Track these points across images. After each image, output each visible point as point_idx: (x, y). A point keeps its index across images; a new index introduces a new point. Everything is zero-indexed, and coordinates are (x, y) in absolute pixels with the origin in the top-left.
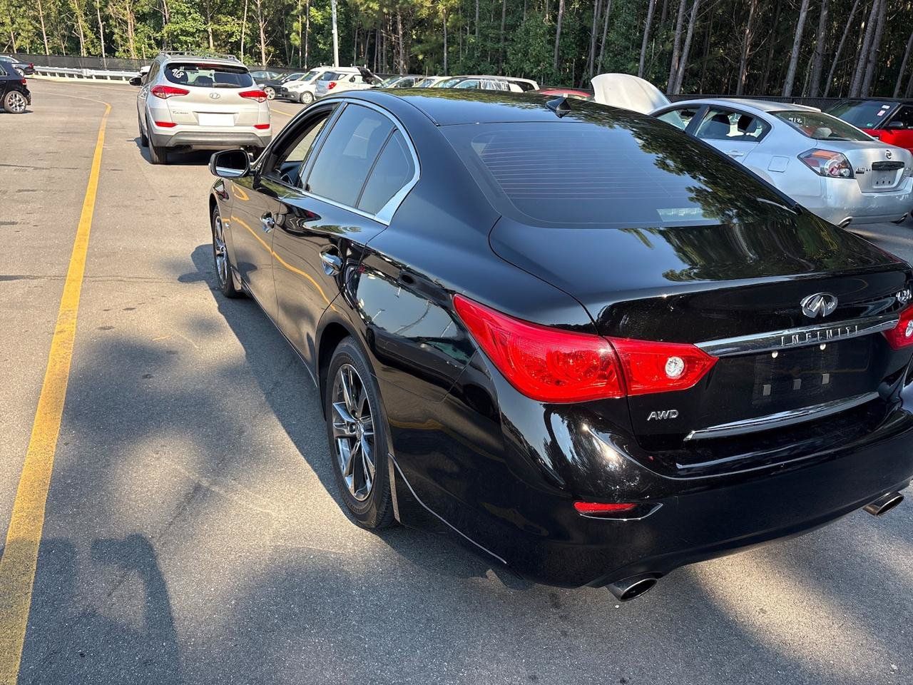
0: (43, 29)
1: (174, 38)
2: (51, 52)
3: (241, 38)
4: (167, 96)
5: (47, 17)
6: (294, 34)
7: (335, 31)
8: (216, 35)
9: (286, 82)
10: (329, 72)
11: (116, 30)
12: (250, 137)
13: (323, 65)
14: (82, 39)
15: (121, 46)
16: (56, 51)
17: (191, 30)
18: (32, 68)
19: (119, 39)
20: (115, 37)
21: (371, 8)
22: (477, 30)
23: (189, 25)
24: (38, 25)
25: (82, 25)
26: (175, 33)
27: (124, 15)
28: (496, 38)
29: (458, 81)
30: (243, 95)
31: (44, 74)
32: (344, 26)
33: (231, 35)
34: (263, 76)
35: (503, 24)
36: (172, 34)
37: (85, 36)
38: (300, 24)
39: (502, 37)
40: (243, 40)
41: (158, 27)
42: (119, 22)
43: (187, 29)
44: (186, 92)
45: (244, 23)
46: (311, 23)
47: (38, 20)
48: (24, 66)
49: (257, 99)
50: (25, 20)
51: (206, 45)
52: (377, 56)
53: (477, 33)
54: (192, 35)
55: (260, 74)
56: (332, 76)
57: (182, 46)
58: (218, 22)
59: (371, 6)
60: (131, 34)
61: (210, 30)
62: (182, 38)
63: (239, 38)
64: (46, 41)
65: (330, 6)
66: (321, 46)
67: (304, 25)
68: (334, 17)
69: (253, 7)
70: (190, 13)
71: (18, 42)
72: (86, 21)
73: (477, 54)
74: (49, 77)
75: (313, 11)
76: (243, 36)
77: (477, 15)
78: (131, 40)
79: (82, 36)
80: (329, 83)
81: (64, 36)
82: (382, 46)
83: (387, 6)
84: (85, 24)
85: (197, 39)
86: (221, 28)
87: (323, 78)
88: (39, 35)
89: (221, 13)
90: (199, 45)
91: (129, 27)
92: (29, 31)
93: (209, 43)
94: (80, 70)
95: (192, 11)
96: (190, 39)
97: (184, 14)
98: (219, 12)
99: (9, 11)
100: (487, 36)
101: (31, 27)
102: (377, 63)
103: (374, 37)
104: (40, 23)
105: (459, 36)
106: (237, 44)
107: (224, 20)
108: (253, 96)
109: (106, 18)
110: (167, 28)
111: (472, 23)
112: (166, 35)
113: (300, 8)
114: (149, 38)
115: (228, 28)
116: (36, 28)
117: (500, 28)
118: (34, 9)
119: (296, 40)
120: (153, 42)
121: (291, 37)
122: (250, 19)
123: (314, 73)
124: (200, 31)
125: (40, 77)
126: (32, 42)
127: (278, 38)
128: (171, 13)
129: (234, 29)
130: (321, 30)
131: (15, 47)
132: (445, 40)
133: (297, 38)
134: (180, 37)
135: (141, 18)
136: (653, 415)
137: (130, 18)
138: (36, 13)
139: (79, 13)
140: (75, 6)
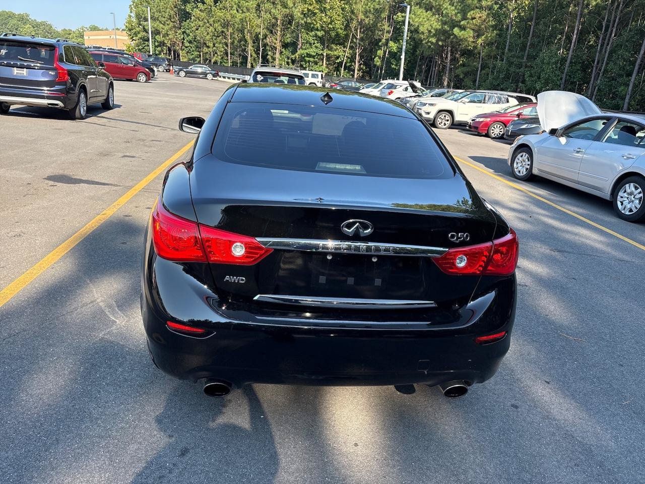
0: (229, 50)
1: (302, 58)
2: (231, 64)
3: (343, 60)
5: (232, 43)
6: (377, 57)
7: (403, 57)
8: (328, 57)
9: (363, 88)
10: (390, 84)
11: (269, 53)
13: (389, 79)
14: (249, 58)
15: (271, 62)
16: (234, 64)
17: (313, 54)
18: (218, 74)
19: (270, 58)
20: (269, 57)
21: (430, 42)
22: (505, 58)
23: (312, 51)
24: (226, 48)
25: (250, 48)
26: (303, 56)
27: (275, 44)
28: (519, 64)
29: (469, 93)
31: (224, 77)
32: (411, 54)
33: (338, 58)
34: (350, 85)
35: (526, 54)
36: (301, 56)
37: (251, 56)
38: (382, 52)
39: (524, 64)
40: (345, 61)
41: (294, 52)
42: (272, 48)
43: (311, 53)
45: (347, 50)
46: (389, 52)
47: (227, 46)
48: (214, 72)
50: (221, 45)
51: (321, 63)
52: (431, 74)
53: (504, 61)
54: (313, 57)
55: (349, 83)
56: (392, 86)
57: (306, 63)
58: (331, 49)
59: (430, 40)
60: (277, 55)
61: (325, 54)
62: (307, 59)
63: (342, 59)
64: (229, 57)
65: (402, 40)
66: (393, 66)
67: (385, 52)
68: (404, 47)
69: (355, 40)
70: (314, 43)
71: (215, 58)
72: (253, 47)
73: (502, 76)
74: (226, 80)
75: (391, 44)
76: (345, 58)
77: (507, 48)
78: (277, 60)
79: (249, 55)
80: (389, 91)
81: (240, 55)
82: (435, 68)
83: (442, 41)
84: (252, 48)
85: (316, 60)
86: (332, 53)
87: (385, 87)
88: (227, 54)
89: (334, 44)
90: (316, 63)
91: (277, 51)
92: (221, 52)
93: (323, 62)
94: (244, 76)
95: (316, 42)
96: (312, 59)
97: (310, 44)
98: (333, 43)
99: (212, 39)
100: (512, 63)
101: (223, 49)
102: (430, 79)
103: (430, 61)
104: (228, 47)
105: (491, 63)
106: (340, 64)
107: (335, 48)
109: (265, 45)
110: (299, 52)
111: (503, 53)
112: (297, 57)
113: (384, 41)
114: (288, 58)
115: (336, 53)
116: (225, 50)
117: (523, 58)
118: (225, 38)
119: (378, 62)
120: (290, 61)
121: (375, 60)
122: (351, 48)
123: (381, 84)
124: (319, 55)
125: (222, 79)
126: (222, 58)
127: (367, 60)
128: (303, 43)
129: (340, 54)
130: (395, 56)
131: (213, 61)
132: (480, 65)
133: (379, 60)
134: (306, 58)
135: (285, 46)
136: (228, 278)
137: (278, 45)
138: (226, 41)
139: (250, 42)
140: (248, 37)
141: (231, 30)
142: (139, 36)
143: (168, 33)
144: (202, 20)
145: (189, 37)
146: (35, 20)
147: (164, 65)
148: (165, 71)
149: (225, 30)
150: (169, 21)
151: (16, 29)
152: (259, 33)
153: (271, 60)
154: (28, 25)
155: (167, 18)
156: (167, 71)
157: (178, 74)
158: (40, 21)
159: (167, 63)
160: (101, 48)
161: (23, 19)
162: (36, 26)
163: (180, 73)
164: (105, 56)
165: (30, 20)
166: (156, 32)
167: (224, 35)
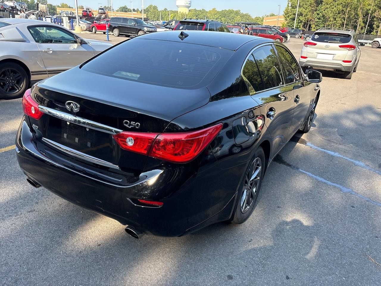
0: (345, 22)
4: (308, 46)
5: (349, 17)
11: (375, 23)
12: (338, 65)
14: (358, 27)
15: (375, 30)
20: (374, 25)
30: (340, 46)
44: (315, 44)
47: (344, 19)
49: (348, 49)
50: (340, 19)
64: (344, 27)
72: (363, 19)
79: (359, 25)
81: (352, 25)
84: (361, 20)
88: (343, 25)
92: (339, 24)
99: (334, 15)
108: (346, 47)
109: (372, 18)
118: (344, 14)
138: (344, 16)
139: (361, 16)
140: (360, 13)
141: (348, 9)
142: (290, 17)
143: (308, 14)
144: (329, 4)
145: (319, 15)
146: (243, 13)
147: (299, 34)
148: (299, 37)
149: (344, 9)
150: (310, 7)
151: (233, 19)
152: (370, 10)
153: (375, 28)
154: (239, 16)
155: (309, 5)
156: (301, 38)
157: (305, 39)
158: (245, 14)
159: (301, 32)
160: (269, 26)
161: (237, 13)
162: (243, 16)
163: (307, 38)
164: (260, 30)
165: (240, 13)
166: (301, 14)
167: (343, 12)
